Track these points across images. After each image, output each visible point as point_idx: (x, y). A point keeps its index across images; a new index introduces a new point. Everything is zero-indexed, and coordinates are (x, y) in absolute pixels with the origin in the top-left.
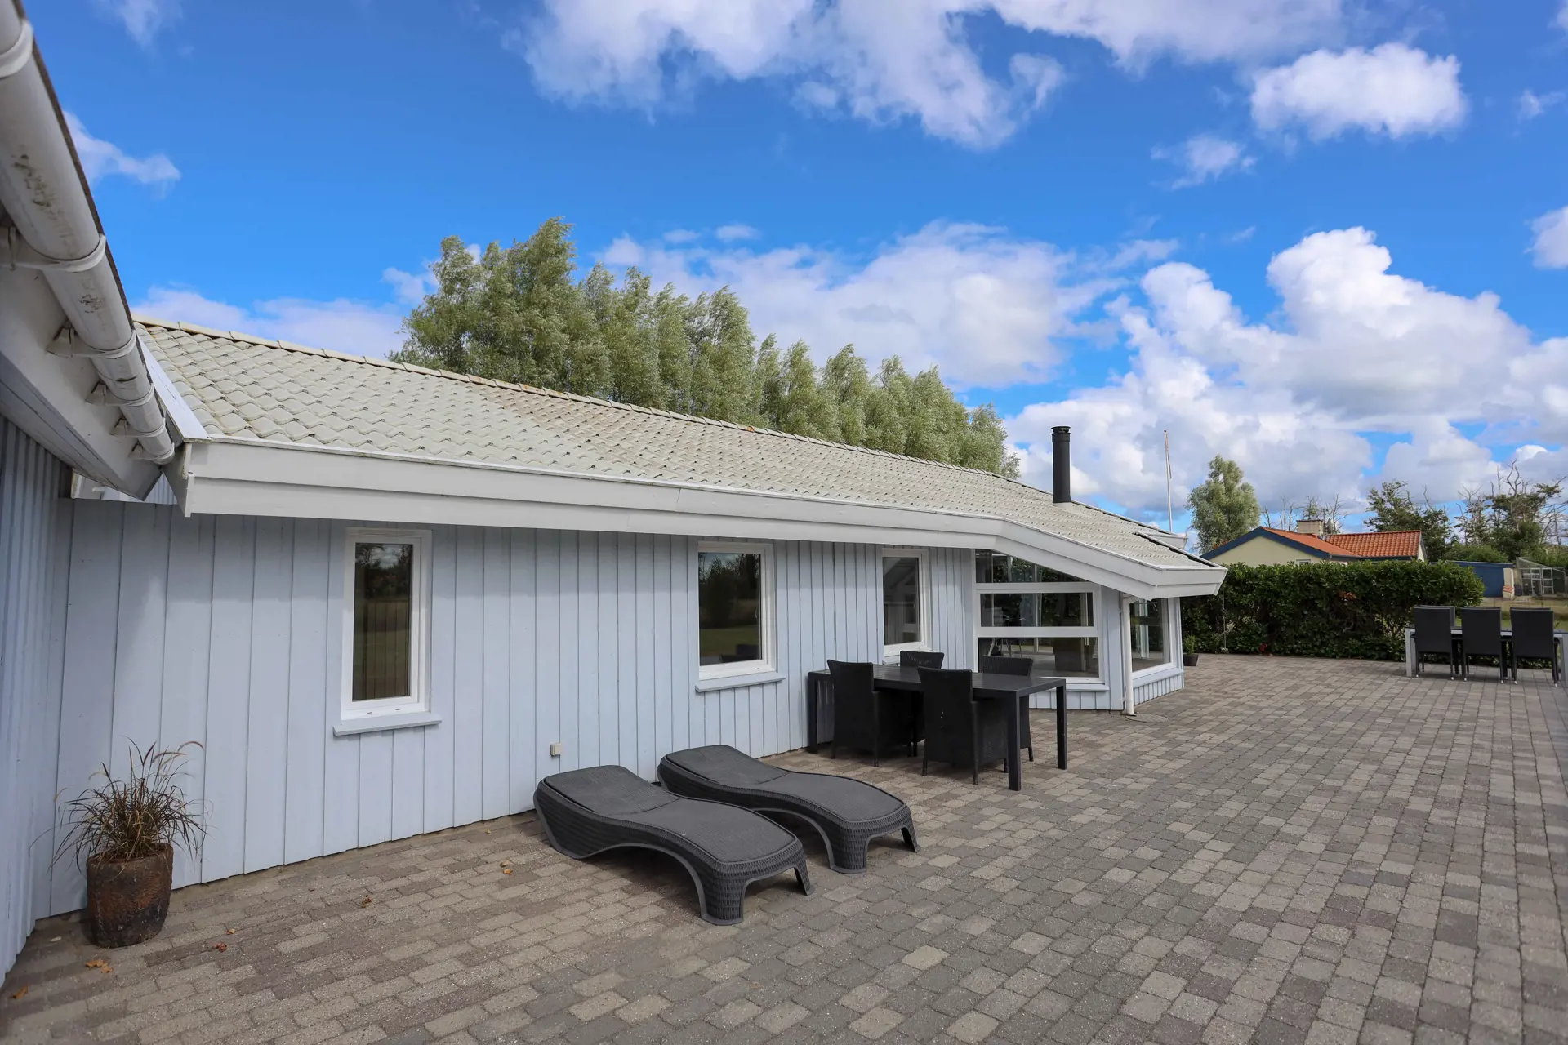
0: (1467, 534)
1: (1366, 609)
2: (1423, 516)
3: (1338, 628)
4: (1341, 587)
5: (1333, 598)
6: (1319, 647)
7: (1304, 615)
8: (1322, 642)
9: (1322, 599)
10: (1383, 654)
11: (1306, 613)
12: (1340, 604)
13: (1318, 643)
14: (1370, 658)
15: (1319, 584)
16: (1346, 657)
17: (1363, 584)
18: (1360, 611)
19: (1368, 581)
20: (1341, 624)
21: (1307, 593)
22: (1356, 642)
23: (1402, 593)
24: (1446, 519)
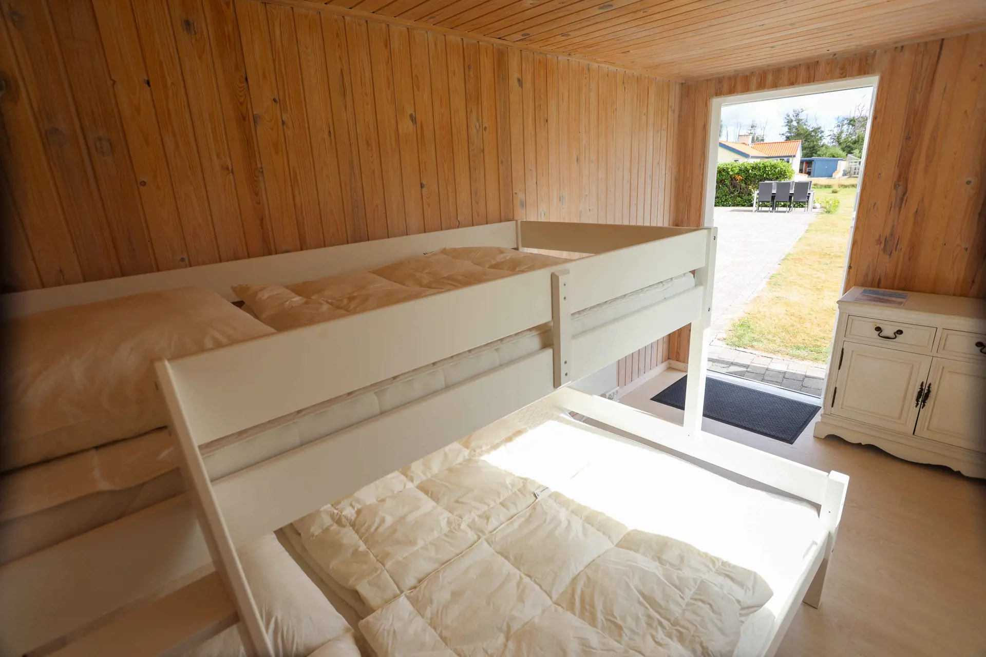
0: (832, 140)
1: (746, 184)
2: (811, 130)
3: (733, 193)
4: (736, 174)
5: (733, 179)
6: (724, 202)
7: (719, 187)
8: (726, 200)
9: (728, 179)
10: (749, 204)
11: (720, 186)
12: (735, 182)
13: (723, 200)
14: (744, 206)
15: (728, 173)
16: (735, 206)
17: (746, 172)
18: (743, 185)
19: (748, 171)
20: (734, 191)
21: (722, 177)
22: (739, 199)
23: (761, 176)
24: (822, 132)
